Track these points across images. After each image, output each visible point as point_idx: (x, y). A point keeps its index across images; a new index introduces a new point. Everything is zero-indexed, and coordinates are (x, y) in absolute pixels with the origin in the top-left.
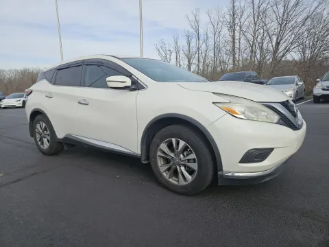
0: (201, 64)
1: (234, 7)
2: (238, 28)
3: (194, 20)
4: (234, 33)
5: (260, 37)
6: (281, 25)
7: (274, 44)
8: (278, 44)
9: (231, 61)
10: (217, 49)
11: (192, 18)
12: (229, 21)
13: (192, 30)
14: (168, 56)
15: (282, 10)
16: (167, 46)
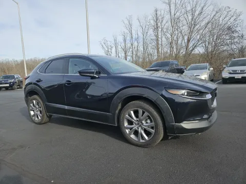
0: (134, 56)
1: (156, 14)
2: (160, 30)
3: (128, 24)
4: (157, 33)
5: (175, 37)
6: (190, 28)
7: (186, 41)
8: (189, 41)
9: (156, 53)
10: (145, 45)
11: (126, 22)
12: (153, 25)
13: (127, 31)
14: (110, 50)
15: (190, 18)
16: (108, 42)
